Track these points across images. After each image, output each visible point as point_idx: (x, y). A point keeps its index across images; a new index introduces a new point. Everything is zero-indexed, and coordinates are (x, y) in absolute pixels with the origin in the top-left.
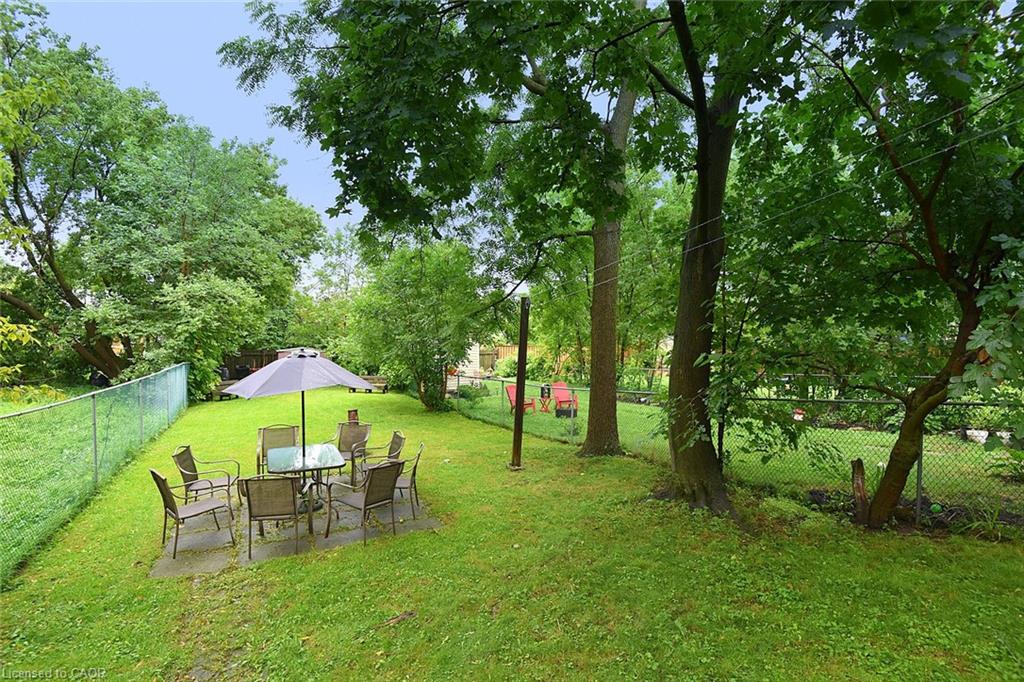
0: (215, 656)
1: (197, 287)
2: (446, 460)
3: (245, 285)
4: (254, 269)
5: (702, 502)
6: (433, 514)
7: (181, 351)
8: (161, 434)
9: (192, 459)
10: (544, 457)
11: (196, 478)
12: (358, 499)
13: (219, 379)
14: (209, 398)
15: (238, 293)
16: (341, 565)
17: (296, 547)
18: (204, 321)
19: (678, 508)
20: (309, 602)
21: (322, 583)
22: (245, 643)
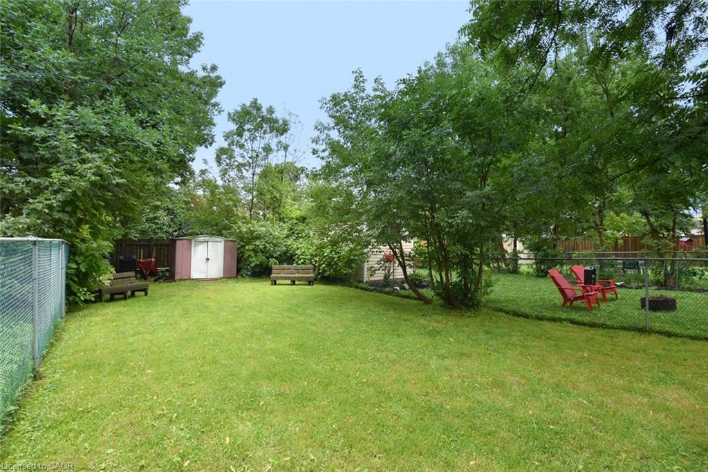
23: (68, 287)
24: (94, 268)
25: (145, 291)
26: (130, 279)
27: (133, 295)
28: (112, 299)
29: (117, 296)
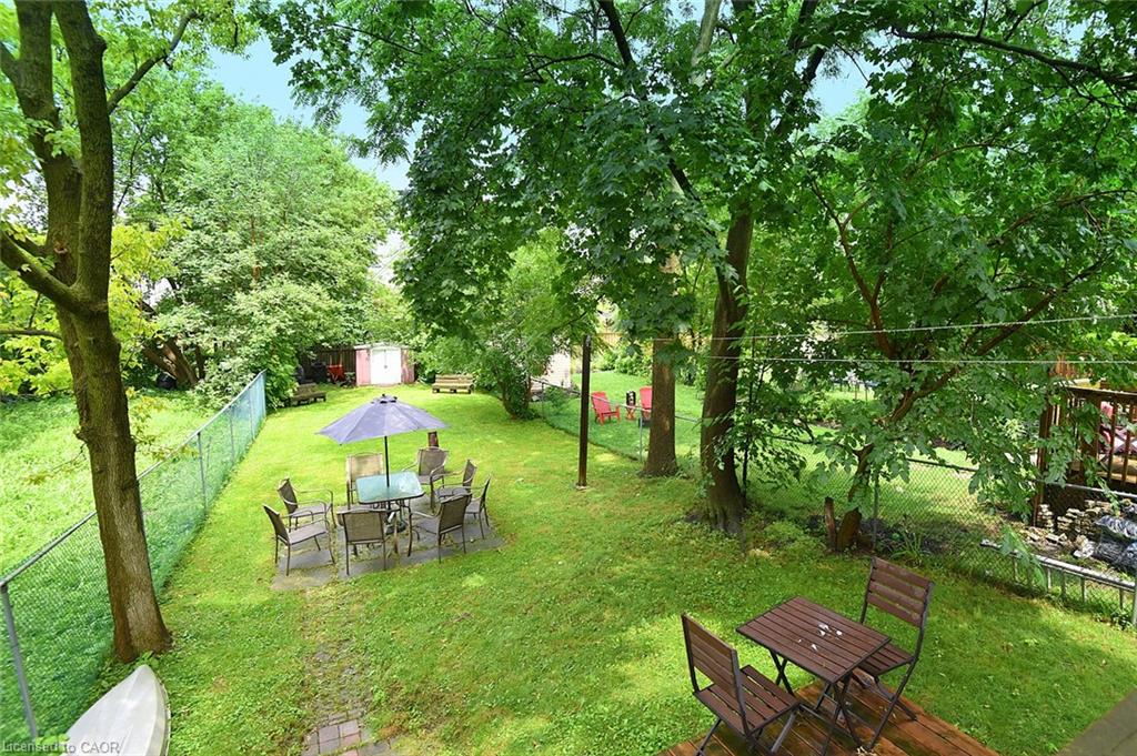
0: (331, 645)
1: (270, 294)
2: (520, 480)
3: (320, 289)
4: (328, 270)
5: (721, 525)
6: (501, 533)
7: (257, 358)
8: (247, 450)
9: (291, 489)
10: (608, 474)
11: (296, 506)
12: (433, 523)
13: (297, 384)
14: (288, 403)
15: (314, 299)
16: (420, 579)
17: (385, 565)
18: (279, 330)
19: (701, 529)
20: (396, 608)
21: (405, 593)
22: (351, 636)
23: (267, 398)
24: (283, 384)
25: (324, 397)
26: (313, 388)
27: (315, 401)
28: (299, 405)
29: (302, 402)
